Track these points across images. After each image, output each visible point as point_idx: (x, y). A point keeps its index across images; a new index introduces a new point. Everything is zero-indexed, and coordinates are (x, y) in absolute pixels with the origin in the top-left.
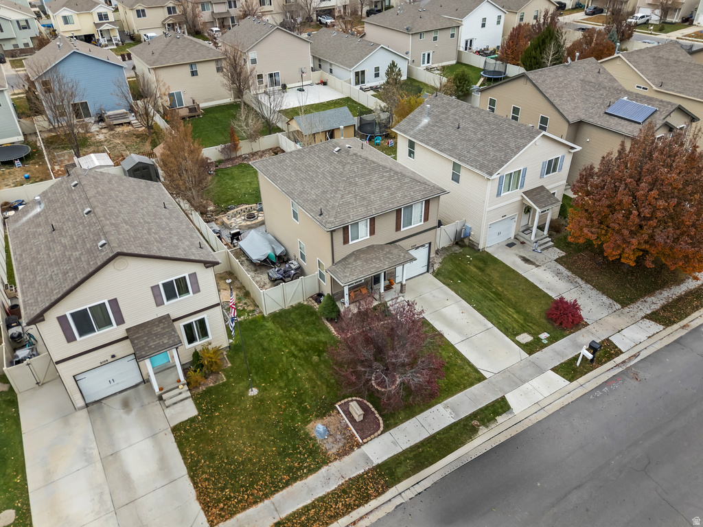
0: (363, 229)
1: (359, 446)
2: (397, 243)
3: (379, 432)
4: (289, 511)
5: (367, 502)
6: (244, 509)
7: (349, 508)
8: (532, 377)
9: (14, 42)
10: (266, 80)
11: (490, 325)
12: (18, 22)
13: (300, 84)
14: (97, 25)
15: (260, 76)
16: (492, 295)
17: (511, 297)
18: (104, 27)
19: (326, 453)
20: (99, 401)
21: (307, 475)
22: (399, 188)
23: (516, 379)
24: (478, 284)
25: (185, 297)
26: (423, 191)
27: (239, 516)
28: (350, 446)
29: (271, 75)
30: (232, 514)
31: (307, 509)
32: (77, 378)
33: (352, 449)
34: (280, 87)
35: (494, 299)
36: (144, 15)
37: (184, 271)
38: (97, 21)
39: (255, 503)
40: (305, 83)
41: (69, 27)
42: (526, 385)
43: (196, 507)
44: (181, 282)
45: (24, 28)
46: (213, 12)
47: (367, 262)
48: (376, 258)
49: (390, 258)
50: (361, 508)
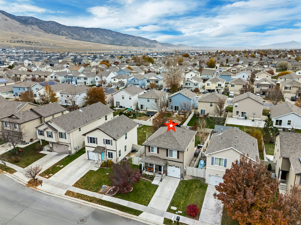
0: (155, 150)
1: (105, 194)
2: (167, 161)
3: (111, 195)
4: (81, 193)
5: (90, 202)
6: (78, 188)
7: (87, 200)
8: (157, 215)
9: (192, 88)
10: (240, 114)
11: (171, 199)
12: (195, 83)
13: (253, 119)
14: (216, 87)
15: (238, 112)
16: (186, 194)
17: (190, 198)
18: (219, 88)
19: (99, 191)
20: (90, 160)
21: (91, 191)
22: (171, 144)
23: (153, 211)
24: (188, 190)
25: (109, 145)
26: (177, 147)
27: (76, 188)
28: (104, 193)
29: (242, 113)
30: (76, 187)
31: (83, 195)
32: (89, 152)
33: (103, 194)
34: (244, 118)
35: (184, 195)
36: (234, 86)
37: (110, 139)
38: (217, 86)
39: (80, 188)
40: (254, 119)
41: (208, 87)
42: (152, 215)
43: (75, 182)
44: (109, 140)
45: (196, 85)
46: (261, 89)
47: (151, 159)
48: (154, 160)
49: (158, 162)
50: (88, 202)
